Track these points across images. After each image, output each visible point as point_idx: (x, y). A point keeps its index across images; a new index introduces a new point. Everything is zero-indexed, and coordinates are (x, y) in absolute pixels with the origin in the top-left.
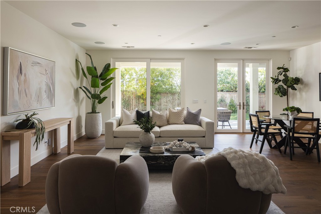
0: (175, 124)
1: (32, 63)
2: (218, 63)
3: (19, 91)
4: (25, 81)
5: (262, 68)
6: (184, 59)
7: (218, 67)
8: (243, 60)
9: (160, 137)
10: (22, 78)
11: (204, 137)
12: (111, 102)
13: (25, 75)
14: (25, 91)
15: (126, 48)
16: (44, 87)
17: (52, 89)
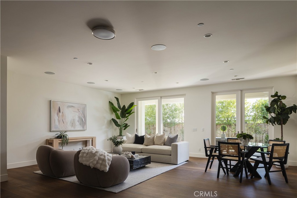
0: (157, 145)
1: (68, 107)
2: (216, 96)
3: (59, 120)
4: (63, 115)
5: (261, 98)
6: (185, 95)
7: (216, 100)
8: (241, 91)
9: (142, 152)
10: (61, 114)
11: (171, 155)
12: (135, 129)
13: (63, 113)
14: (63, 121)
15: (138, 91)
16: (77, 119)
17: (83, 120)
